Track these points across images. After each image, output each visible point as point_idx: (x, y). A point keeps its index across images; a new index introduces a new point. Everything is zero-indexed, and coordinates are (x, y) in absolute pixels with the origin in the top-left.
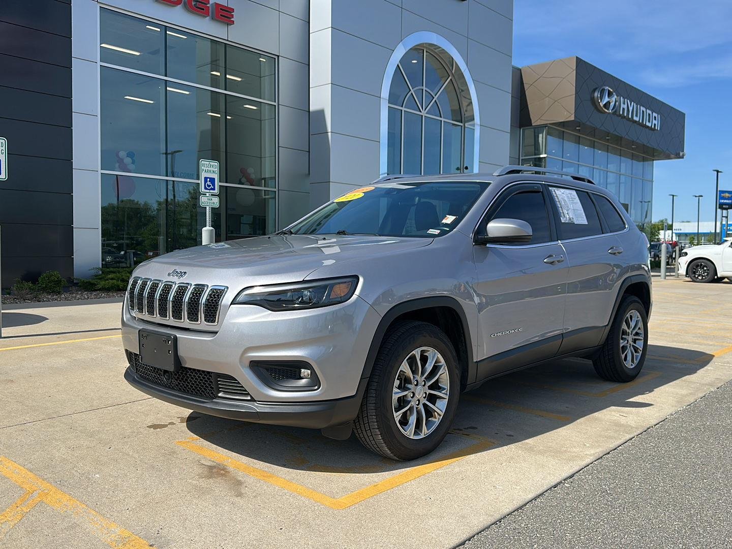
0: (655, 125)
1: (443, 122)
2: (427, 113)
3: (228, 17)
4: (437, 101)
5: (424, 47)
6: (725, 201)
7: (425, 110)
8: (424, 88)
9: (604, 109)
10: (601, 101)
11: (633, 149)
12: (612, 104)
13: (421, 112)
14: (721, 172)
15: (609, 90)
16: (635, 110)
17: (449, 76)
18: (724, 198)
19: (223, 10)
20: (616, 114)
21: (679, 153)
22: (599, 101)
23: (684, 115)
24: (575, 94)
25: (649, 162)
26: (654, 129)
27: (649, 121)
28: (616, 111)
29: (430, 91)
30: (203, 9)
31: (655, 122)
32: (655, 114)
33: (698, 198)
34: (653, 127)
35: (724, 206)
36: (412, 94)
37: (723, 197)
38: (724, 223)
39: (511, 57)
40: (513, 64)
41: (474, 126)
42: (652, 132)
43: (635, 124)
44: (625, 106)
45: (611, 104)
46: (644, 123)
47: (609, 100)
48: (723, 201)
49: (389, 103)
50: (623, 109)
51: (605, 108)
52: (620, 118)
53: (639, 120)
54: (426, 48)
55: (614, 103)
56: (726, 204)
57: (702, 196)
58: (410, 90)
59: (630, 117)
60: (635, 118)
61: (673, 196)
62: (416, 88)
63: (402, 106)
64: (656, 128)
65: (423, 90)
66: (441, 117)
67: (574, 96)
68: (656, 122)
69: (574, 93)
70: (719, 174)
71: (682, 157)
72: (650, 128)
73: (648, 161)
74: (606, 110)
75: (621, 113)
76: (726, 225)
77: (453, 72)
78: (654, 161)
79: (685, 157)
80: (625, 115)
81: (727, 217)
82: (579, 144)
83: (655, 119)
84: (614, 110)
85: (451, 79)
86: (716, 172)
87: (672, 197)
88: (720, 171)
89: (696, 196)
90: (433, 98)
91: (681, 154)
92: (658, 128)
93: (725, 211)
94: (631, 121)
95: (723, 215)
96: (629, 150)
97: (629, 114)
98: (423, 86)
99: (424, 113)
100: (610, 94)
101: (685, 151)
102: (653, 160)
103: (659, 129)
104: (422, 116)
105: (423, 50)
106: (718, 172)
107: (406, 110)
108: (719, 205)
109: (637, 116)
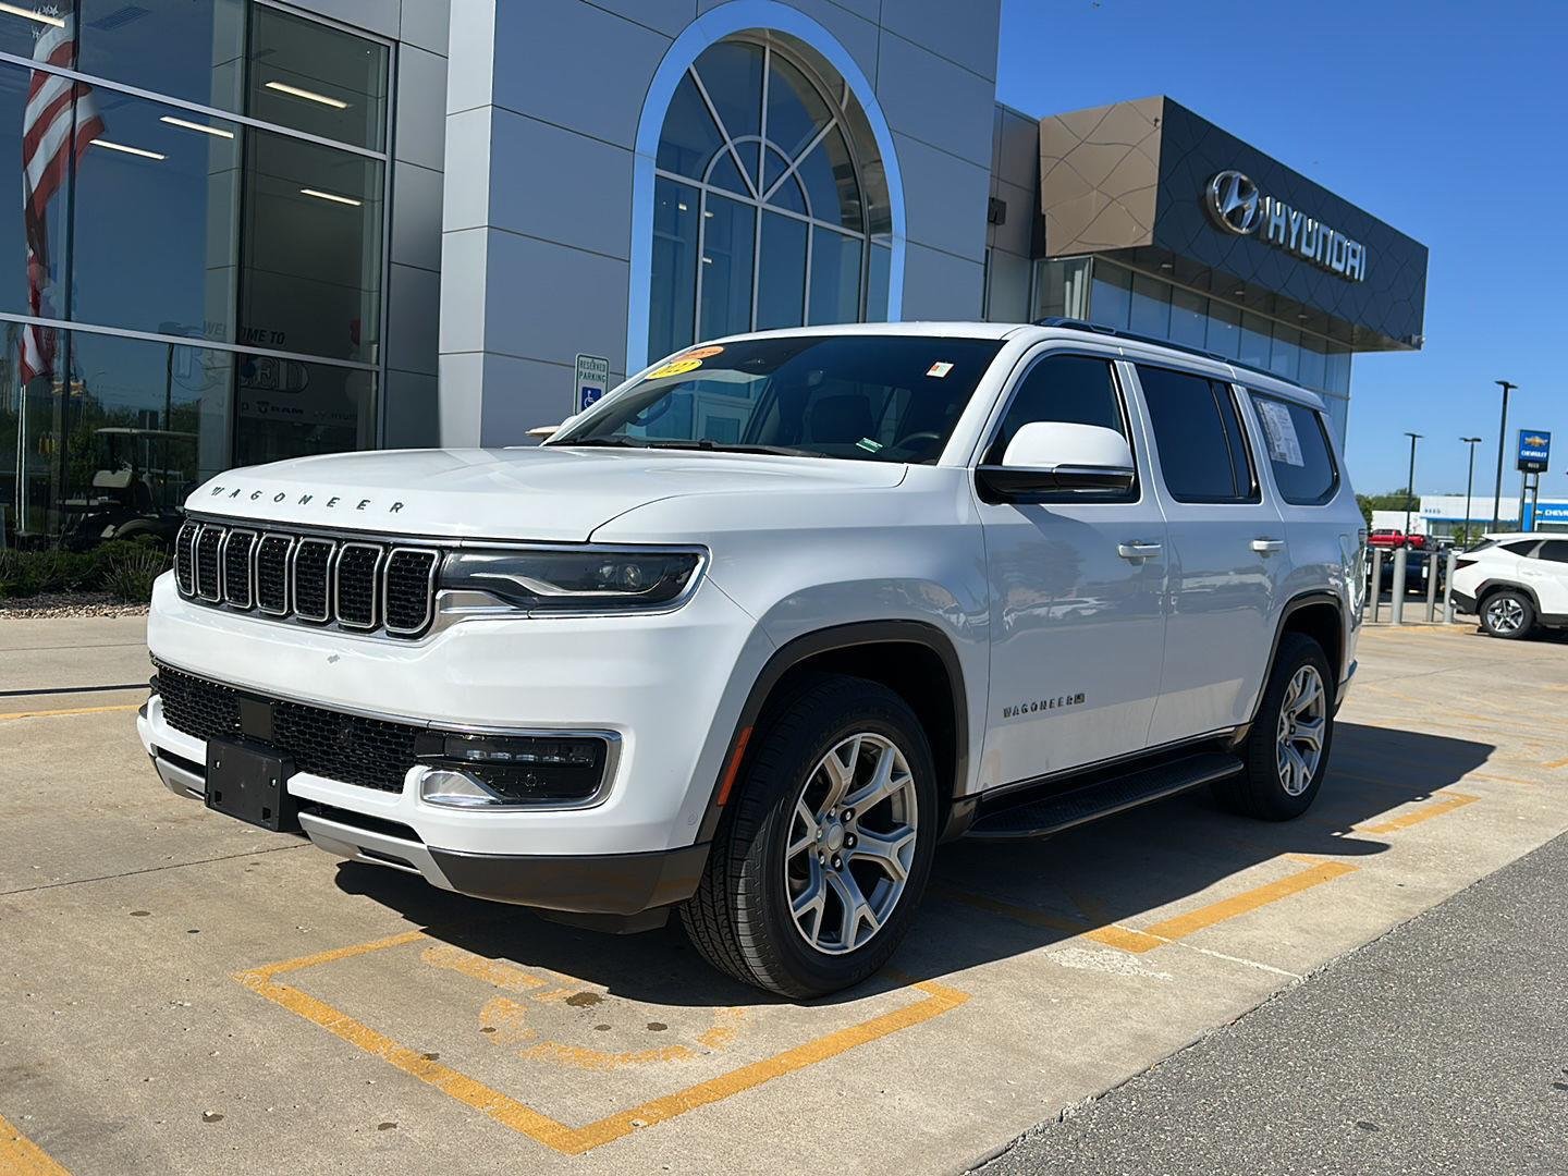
0: (1353, 268)
1: (811, 227)
2: (769, 202)
4: (798, 175)
5: (765, 40)
6: (1533, 454)
7: (764, 194)
8: (763, 140)
9: (1229, 225)
10: (1222, 205)
11: (1302, 323)
12: (1249, 214)
13: (754, 198)
14: (1513, 387)
15: (1241, 180)
17: (832, 117)
18: (1531, 447)
20: (1258, 239)
21: (1410, 337)
22: (1218, 204)
24: (1159, 184)
25: (1341, 355)
26: (1351, 279)
27: (1339, 260)
28: (1258, 231)
29: (778, 150)
31: (1351, 260)
32: (1354, 246)
33: (1470, 443)
34: (1348, 273)
35: (1530, 465)
36: (729, 150)
37: (1530, 444)
38: (1528, 500)
39: (994, 83)
40: (997, 98)
41: (891, 242)
42: (1347, 284)
43: (1306, 264)
44: (1282, 222)
45: (1246, 213)
46: (1328, 263)
47: (1240, 203)
48: (1527, 453)
49: (658, 166)
50: (1277, 227)
51: (1232, 222)
52: (1269, 247)
53: (1315, 255)
54: (771, 43)
55: (1253, 211)
56: (1534, 460)
57: (1479, 440)
58: (725, 143)
59: (1292, 245)
60: (1304, 250)
61: (1414, 436)
62: (740, 139)
63: (702, 181)
64: (1356, 277)
65: (760, 144)
66: (807, 214)
67: (1156, 187)
68: (1356, 263)
69: (1156, 182)
70: (1509, 390)
71: (1418, 346)
72: (1341, 276)
73: (1338, 352)
74: (1235, 229)
75: (1271, 235)
76: (1533, 506)
77: (843, 107)
78: (1354, 355)
79: (1422, 345)
80: (1281, 240)
81: (1535, 489)
82: (1171, 303)
83: (1354, 256)
84: (1255, 227)
85: (837, 124)
86: (1502, 387)
87: (1411, 438)
88: (1509, 383)
89: (1466, 440)
90: (788, 166)
91: (1415, 339)
92: (1360, 275)
93: (1531, 476)
94: (1294, 256)
95: (1528, 485)
96: (1289, 324)
97: (1290, 239)
98: (760, 135)
99: (760, 201)
100: (1244, 191)
101: (1423, 333)
102: (1351, 351)
103: (1362, 279)
104: (756, 208)
105: (764, 48)
106: (1507, 386)
107: (713, 189)
108: (1520, 460)
109: (1308, 245)
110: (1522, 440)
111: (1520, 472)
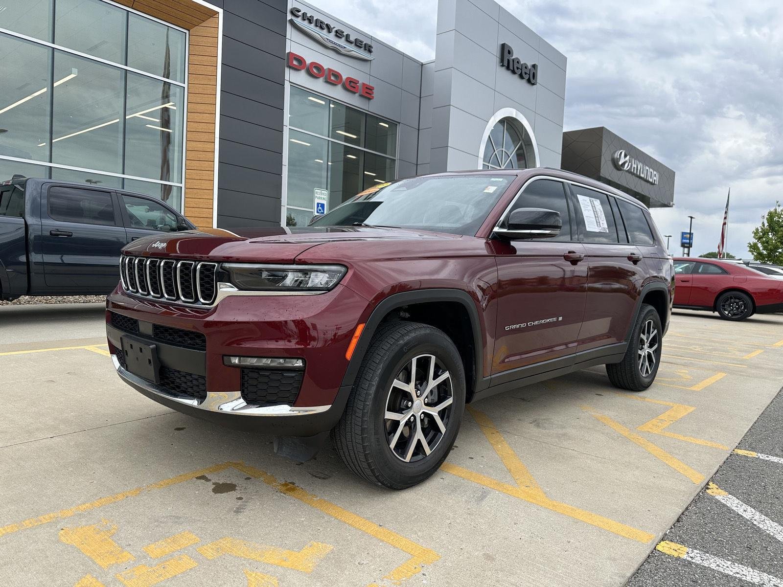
0: (655, 180)
3: (369, 94)
4: (511, 159)
6: (687, 241)
7: (504, 165)
8: (504, 149)
9: (621, 167)
13: (501, 167)
15: (625, 153)
16: (642, 170)
17: (520, 140)
18: (686, 238)
19: (368, 88)
20: (629, 172)
22: (618, 160)
23: (674, 173)
27: (651, 178)
28: (629, 169)
29: (507, 152)
30: (354, 88)
31: (655, 178)
32: (655, 173)
34: (653, 182)
35: (686, 245)
36: (496, 154)
39: (563, 127)
42: (653, 185)
43: (642, 180)
44: (636, 166)
45: (626, 164)
46: (648, 179)
47: (624, 161)
48: (685, 241)
49: (483, 161)
50: (634, 168)
53: (644, 177)
54: (506, 120)
55: (628, 163)
56: (687, 243)
57: (671, 236)
58: (495, 151)
59: (638, 174)
60: (642, 175)
62: (499, 150)
63: (489, 163)
65: (503, 151)
71: (672, 206)
72: (651, 183)
74: (623, 168)
75: (632, 171)
77: (523, 137)
80: (635, 172)
83: (655, 176)
84: (627, 169)
85: (521, 143)
86: (690, 218)
88: (693, 217)
89: (666, 236)
90: (509, 157)
91: (671, 203)
92: (657, 183)
93: (685, 249)
94: (639, 177)
95: (685, 252)
97: (638, 172)
100: (625, 157)
101: (674, 201)
105: (505, 122)
106: (691, 218)
107: (492, 166)
108: (682, 243)
109: (643, 173)
110: (682, 236)
111: (682, 248)
